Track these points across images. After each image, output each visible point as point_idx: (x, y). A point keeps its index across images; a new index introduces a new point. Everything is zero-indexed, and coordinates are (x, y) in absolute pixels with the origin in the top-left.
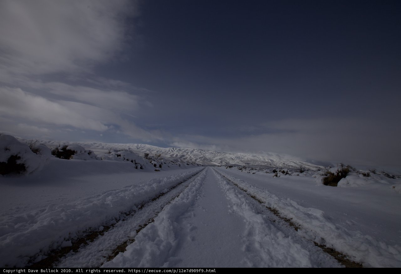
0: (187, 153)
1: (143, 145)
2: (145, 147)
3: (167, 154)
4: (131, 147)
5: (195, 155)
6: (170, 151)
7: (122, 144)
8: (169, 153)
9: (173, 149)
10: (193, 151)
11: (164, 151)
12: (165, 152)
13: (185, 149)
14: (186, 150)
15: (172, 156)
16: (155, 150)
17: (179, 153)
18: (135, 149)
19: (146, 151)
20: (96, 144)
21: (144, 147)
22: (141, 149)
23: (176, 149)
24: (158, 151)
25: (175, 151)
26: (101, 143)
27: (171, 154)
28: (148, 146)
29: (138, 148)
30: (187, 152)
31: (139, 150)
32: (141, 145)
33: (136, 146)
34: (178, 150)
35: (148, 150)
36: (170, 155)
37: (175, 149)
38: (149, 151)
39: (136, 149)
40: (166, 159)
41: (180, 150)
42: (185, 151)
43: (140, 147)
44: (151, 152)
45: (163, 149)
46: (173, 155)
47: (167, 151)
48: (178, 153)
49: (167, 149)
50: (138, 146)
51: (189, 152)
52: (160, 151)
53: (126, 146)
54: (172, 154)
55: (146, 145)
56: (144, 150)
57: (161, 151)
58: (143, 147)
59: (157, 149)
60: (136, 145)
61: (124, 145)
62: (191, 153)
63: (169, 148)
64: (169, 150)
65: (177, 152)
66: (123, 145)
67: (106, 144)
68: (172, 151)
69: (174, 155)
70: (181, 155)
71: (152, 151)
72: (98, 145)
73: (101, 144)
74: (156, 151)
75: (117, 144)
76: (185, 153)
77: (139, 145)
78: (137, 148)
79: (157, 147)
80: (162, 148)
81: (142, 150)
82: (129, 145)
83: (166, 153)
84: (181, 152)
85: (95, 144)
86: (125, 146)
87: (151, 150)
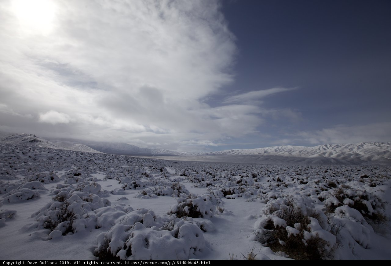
0: (351, 149)
3: (315, 154)
5: (366, 151)
6: (321, 149)
7: (260, 149)
8: (318, 151)
9: (326, 146)
10: (362, 146)
11: (310, 150)
12: (312, 151)
13: (347, 144)
14: (349, 146)
17: (335, 150)
21: (285, 148)
23: (330, 146)
24: (302, 151)
25: (330, 148)
30: (350, 147)
32: (282, 147)
33: (275, 148)
34: (334, 147)
37: (328, 146)
39: (275, 151)
41: (337, 146)
42: (346, 147)
44: (292, 153)
47: (314, 151)
48: (332, 151)
49: (317, 148)
51: (354, 148)
52: (304, 150)
57: (306, 151)
58: (284, 149)
62: (358, 148)
63: (319, 146)
64: (319, 149)
65: (332, 149)
67: (243, 151)
68: (325, 149)
70: (339, 153)
71: (293, 151)
73: (238, 151)
74: (298, 152)
75: (255, 149)
76: (345, 149)
83: (313, 153)
84: (338, 150)
87: (292, 151)
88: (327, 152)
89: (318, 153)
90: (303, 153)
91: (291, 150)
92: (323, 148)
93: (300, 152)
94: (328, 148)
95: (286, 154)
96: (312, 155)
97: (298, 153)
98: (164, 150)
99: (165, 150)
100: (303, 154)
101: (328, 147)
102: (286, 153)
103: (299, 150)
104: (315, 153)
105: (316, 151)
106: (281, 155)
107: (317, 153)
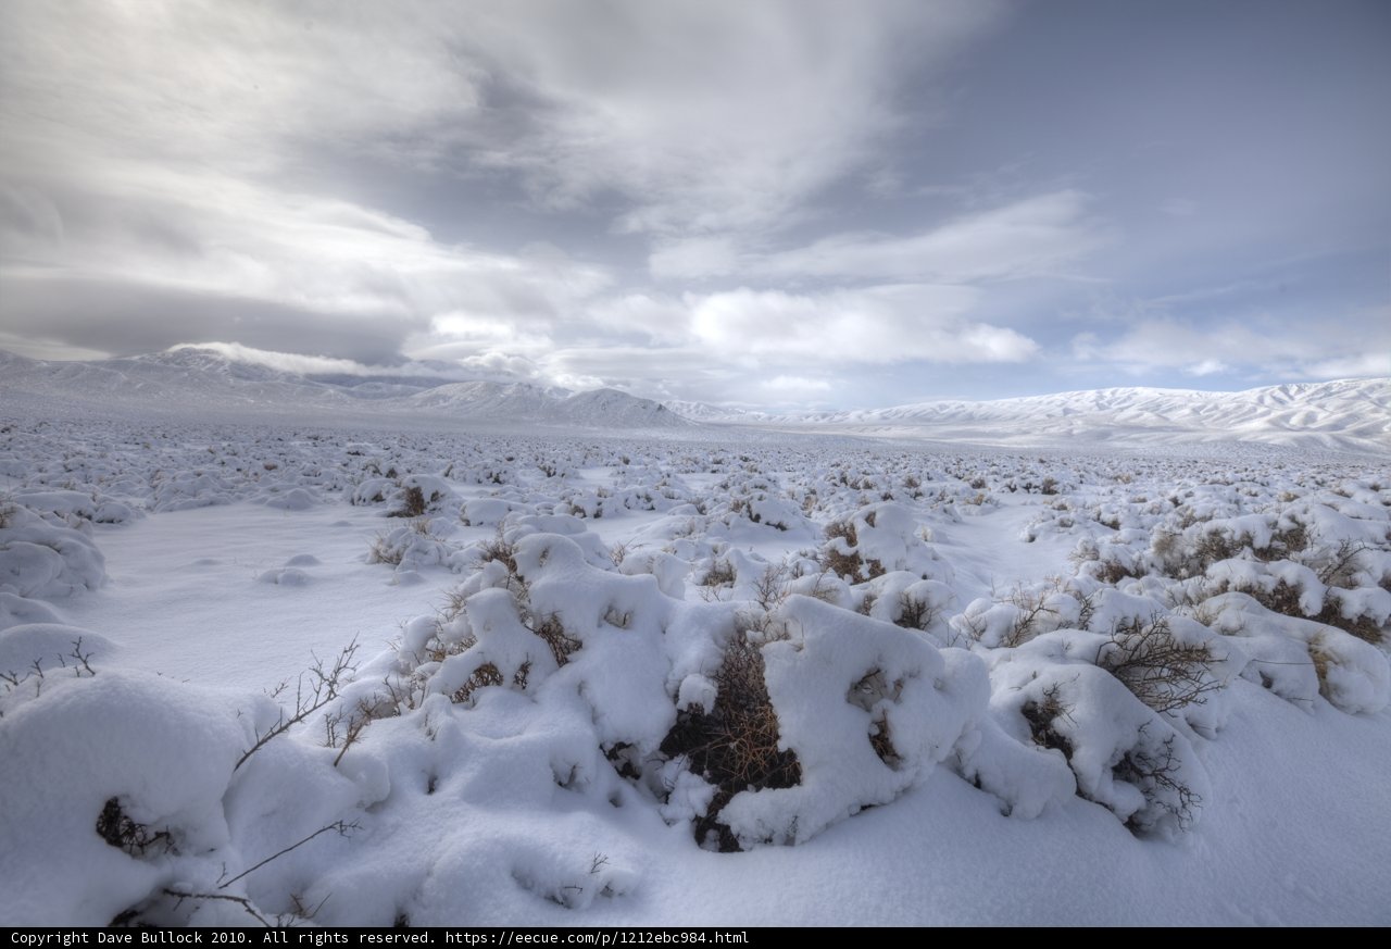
1: (1122, 392)
2: (1134, 398)
3: (1251, 419)
4: (1073, 405)
6: (1268, 400)
7: (1036, 399)
8: (1261, 410)
9: (1285, 390)
11: (1234, 405)
12: (1239, 407)
13: (1363, 385)
14: (1372, 389)
15: (1278, 424)
16: (1181, 407)
17: (1321, 406)
18: (1091, 409)
19: (1138, 416)
20: (947, 407)
21: (1129, 398)
22: (1114, 407)
23: (1300, 390)
24: (1202, 408)
25: (1298, 397)
26: (963, 403)
27: (1273, 415)
28: (1146, 393)
29: (1101, 407)
30: (1375, 396)
31: (1107, 411)
32: (1113, 393)
33: (1093, 398)
34: (1317, 393)
35: (1147, 409)
36: (1270, 421)
37: (1293, 390)
38: (1152, 411)
39: (1096, 408)
40: (1246, 439)
41: (1328, 392)
42: (1362, 396)
43: (1110, 403)
44: (1164, 415)
45: (1225, 399)
46: (1286, 418)
47: (1246, 410)
49: (1251, 395)
50: (1102, 397)
52: (1210, 406)
53: (1052, 402)
54: (1280, 413)
55: (1139, 389)
56: (1132, 412)
57: (1216, 408)
58: (1125, 401)
59: (1190, 401)
60: (1091, 394)
61: (1045, 398)
63: (1257, 390)
64: (1261, 401)
65: (1309, 402)
66: (1040, 402)
67: (980, 406)
68: (1281, 402)
69: (1294, 421)
70: (1340, 414)
71: (1170, 410)
72: (954, 411)
73: (963, 406)
74: (1187, 411)
76: (1360, 402)
77: (1107, 393)
78: (1098, 405)
79: (1191, 392)
80: (1219, 394)
81: (1122, 410)
82: (1063, 398)
83: (1244, 414)
84: (1332, 404)
85: (942, 407)
86: (1049, 403)
87: (1164, 407)
88: (1294, 414)
89: (1263, 415)
90: (1208, 417)
91: (1159, 406)
92: (1274, 398)
93: (1195, 411)
94: (1291, 398)
95: (1149, 418)
96: (1243, 421)
97: (1188, 415)
98: (697, 406)
99: (702, 407)
100: (1211, 420)
101: (1292, 393)
102: (1147, 415)
103: (1191, 405)
104: (1252, 415)
105: (1255, 410)
106: (1132, 421)
107: (1256, 417)
